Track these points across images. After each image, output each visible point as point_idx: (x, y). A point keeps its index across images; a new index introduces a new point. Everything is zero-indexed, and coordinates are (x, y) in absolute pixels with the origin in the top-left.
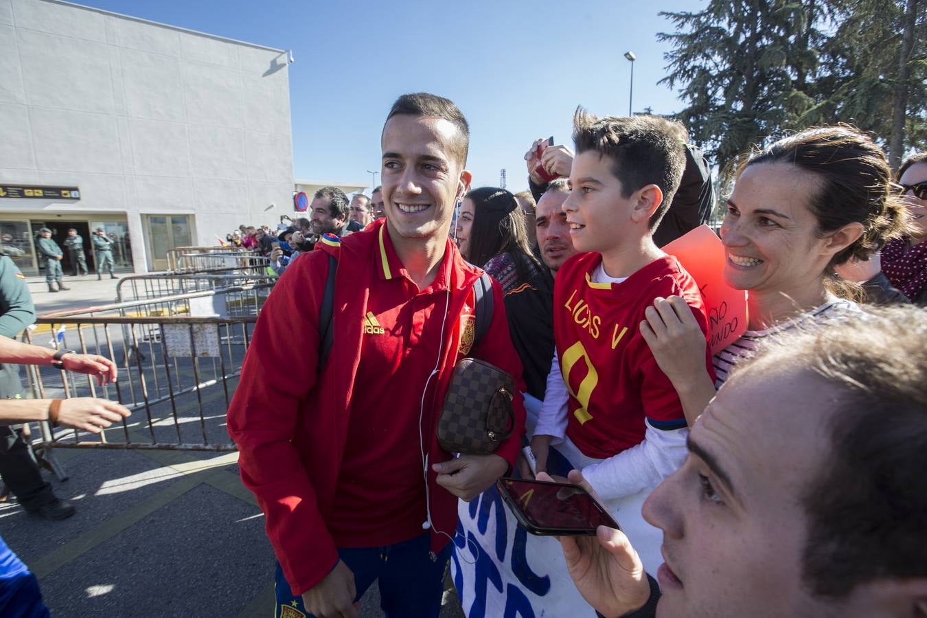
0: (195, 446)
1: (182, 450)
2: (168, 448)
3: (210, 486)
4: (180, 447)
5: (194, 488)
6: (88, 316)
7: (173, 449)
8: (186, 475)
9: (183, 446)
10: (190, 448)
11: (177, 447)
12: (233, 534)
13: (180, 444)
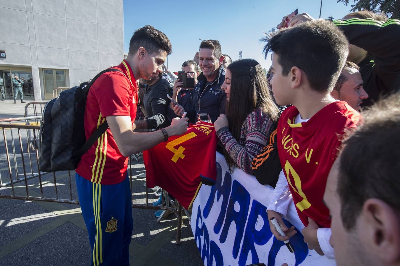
0: (66, 201)
1: (58, 202)
2: (50, 201)
3: (72, 224)
4: (57, 200)
5: (63, 225)
6: (8, 123)
7: (53, 201)
8: (59, 216)
9: (58, 200)
10: (63, 201)
11: (55, 201)
12: (85, 253)
13: (57, 199)
